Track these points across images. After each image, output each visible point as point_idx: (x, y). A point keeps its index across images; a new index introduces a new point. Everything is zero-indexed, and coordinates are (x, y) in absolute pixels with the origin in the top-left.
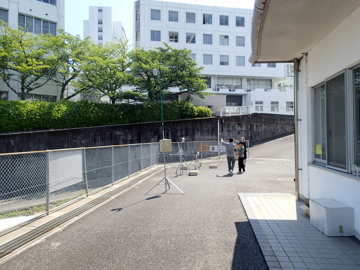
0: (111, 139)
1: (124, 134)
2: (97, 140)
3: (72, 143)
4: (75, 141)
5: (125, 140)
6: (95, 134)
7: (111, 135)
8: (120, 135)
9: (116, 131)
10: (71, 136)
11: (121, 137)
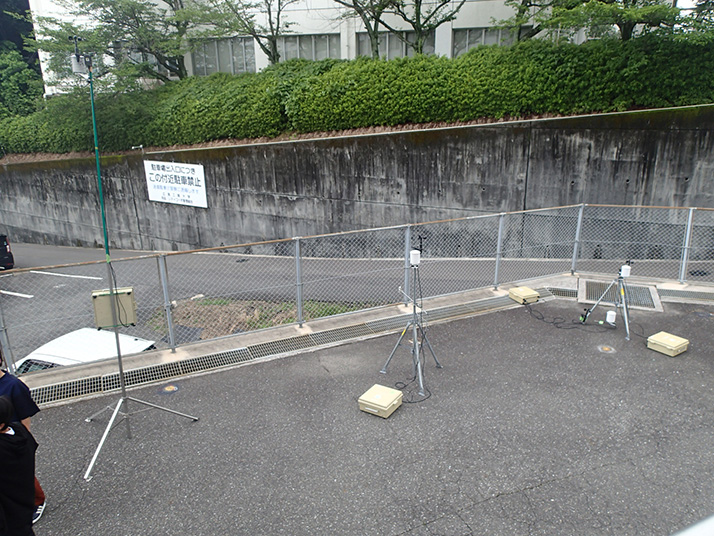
0: (555, 156)
1: (597, 141)
2: (514, 158)
3: (454, 163)
4: (460, 157)
5: (595, 161)
6: (508, 142)
7: (555, 144)
8: (581, 146)
9: (569, 134)
10: (452, 145)
11: (585, 152)
